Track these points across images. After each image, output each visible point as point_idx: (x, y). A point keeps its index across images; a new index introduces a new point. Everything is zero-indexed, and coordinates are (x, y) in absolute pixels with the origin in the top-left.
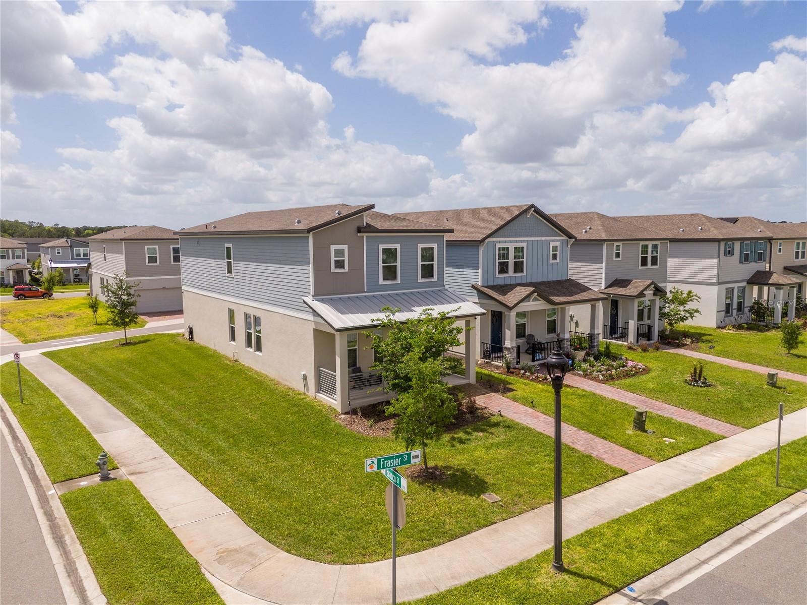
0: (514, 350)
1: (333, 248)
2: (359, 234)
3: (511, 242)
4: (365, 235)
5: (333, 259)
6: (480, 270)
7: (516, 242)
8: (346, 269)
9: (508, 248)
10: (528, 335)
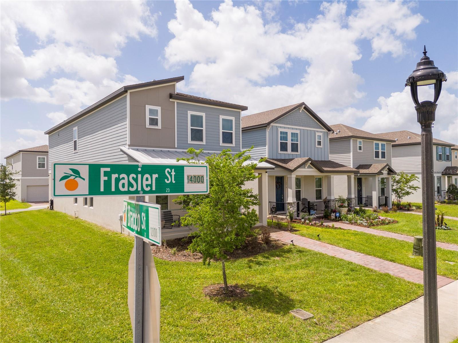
0: (295, 205)
1: (148, 107)
2: (171, 100)
3: (289, 128)
4: (176, 101)
5: (148, 116)
6: (267, 147)
7: (293, 129)
8: (159, 127)
9: (286, 133)
10: (302, 199)
